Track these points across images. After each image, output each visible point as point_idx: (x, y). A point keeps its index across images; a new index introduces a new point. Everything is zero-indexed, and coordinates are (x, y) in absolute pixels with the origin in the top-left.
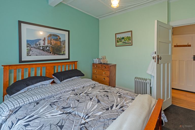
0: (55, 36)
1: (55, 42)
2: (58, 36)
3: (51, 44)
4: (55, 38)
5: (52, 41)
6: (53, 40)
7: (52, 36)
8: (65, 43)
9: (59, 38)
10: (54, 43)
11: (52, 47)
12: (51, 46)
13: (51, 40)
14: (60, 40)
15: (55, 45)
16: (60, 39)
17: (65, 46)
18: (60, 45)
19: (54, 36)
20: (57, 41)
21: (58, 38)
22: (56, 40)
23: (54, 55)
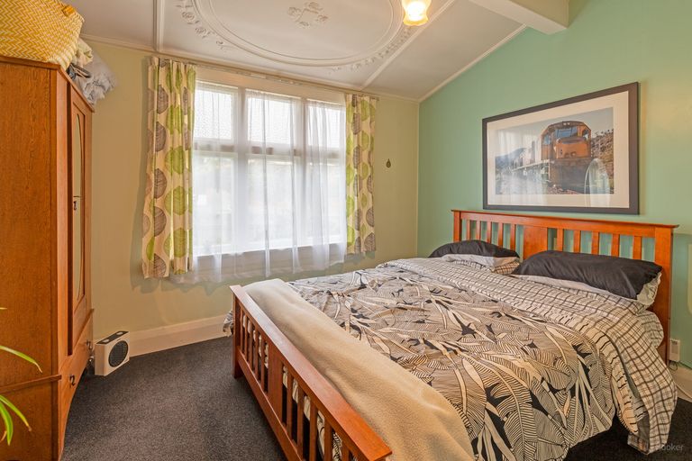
0: (567, 127)
1: (565, 147)
2: (580, 124)
3: (552, 158)
4: (568, 133)
5: (555, 148)
6: (559, 142)
7: (556, 130)
8: (612, 145)
9: (583, 128)
10: (564, 153)
11: (556, 167)
12: (553, 162)
13: (552, 145)
14: (586, 136)
15: (565, 158)
16: (587, 131)
17: (612, 156)
18: (586, 154)
19: (564, 127)
20: (572, 144)
21: (579, 130)
22: (570, 142)
23: (564, 191)
